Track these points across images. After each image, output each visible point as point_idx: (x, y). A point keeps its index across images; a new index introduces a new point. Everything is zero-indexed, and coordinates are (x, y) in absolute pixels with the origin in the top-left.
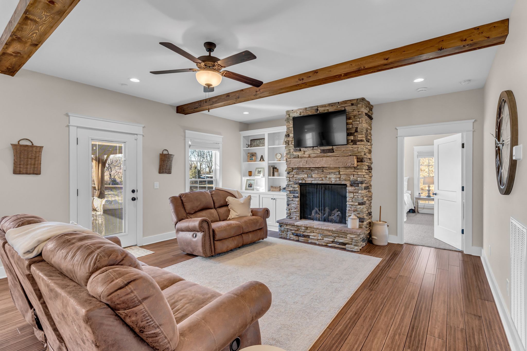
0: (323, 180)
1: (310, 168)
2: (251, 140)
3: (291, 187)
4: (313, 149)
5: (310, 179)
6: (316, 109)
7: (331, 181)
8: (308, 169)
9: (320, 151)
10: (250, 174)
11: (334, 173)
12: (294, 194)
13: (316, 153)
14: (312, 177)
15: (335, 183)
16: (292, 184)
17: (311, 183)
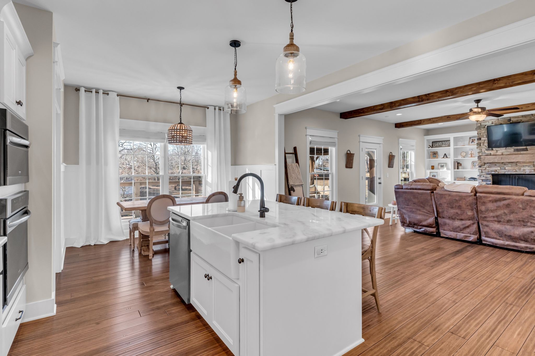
0: (516, 171)
1: (503, 162)
2: (432, 142)
3: (483, 177)
4: (506, 149)
5: (503, 171)
6: (508, 120)
7: (526, 172)
8: (501, 163)
9: (513, 150)
10: (433, 168)
11: (529, 166)
12: (486, 182)
13: (509, 151)
14: (505, 169)
15: (530, 173)
16: (484, 175)
17: (505, 173)
